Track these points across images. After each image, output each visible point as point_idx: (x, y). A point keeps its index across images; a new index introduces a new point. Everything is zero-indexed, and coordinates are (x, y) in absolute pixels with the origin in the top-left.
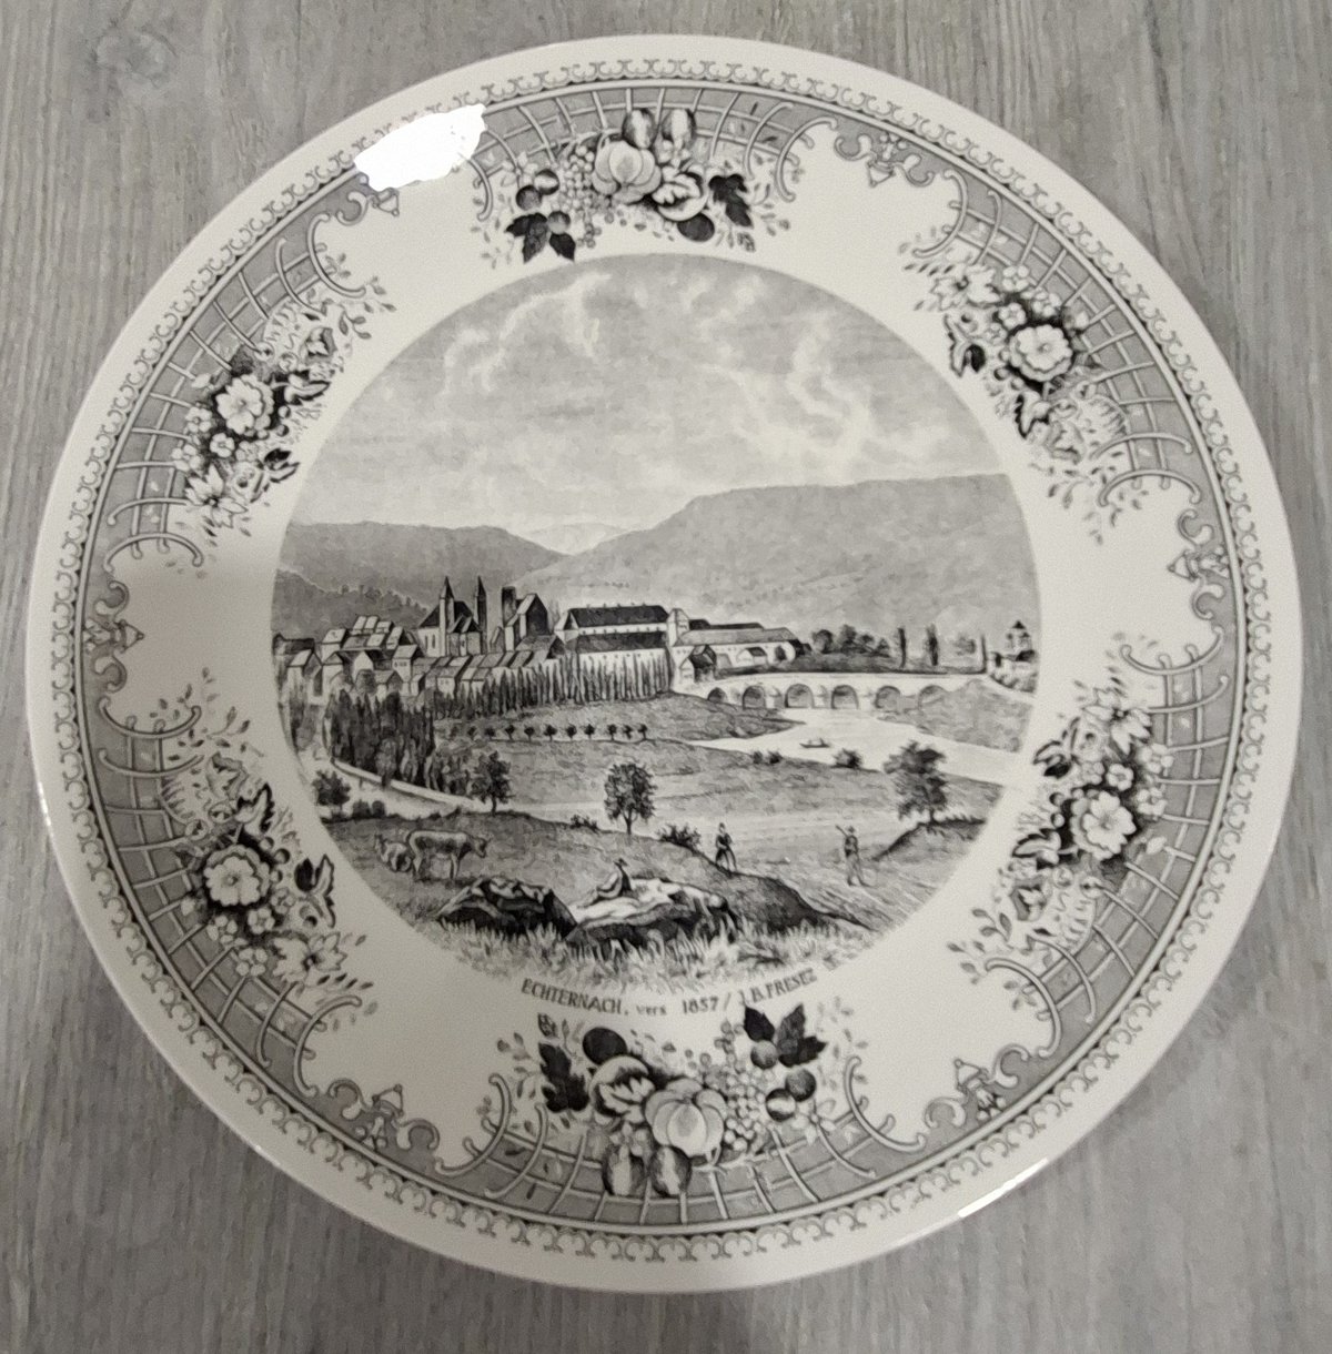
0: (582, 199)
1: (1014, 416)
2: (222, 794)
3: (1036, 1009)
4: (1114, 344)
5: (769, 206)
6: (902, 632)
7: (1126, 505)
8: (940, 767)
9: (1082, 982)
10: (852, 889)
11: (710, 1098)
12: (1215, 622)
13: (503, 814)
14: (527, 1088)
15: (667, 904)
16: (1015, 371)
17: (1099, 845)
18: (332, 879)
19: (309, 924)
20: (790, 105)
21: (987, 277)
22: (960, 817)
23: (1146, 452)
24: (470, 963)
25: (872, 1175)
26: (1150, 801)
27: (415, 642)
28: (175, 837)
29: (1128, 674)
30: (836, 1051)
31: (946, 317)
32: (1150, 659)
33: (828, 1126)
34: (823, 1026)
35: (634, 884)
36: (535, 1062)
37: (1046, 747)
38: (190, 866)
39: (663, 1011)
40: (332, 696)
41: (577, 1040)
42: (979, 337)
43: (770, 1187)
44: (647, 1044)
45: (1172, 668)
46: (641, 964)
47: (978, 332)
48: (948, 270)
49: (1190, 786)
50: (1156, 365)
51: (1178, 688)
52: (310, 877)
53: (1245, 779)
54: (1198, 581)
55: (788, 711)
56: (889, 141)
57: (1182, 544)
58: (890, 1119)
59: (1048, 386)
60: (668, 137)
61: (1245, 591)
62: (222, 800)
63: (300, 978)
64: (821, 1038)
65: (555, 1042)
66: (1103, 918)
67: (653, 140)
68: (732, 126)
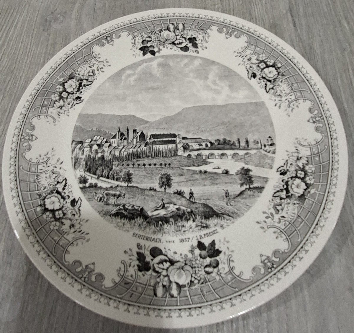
0: (157, 43)
1: (264, 88)
2: (53, 180)
3: (283, 239)
4: (288, 70)
5: (202, 44)
6: (239, 139)
7: (295, 107)
8: (251, 173)
9: (296, 230)
10: (228, 206)
11: (188, 268)
12: (321, 133)
13: (130, 186)
14: (132, 265)
15: (175, 211)
16: (264, 78)
17: (297, 192)
18: (81, 204)
19: (73, 216)
20: (207, 22)
21: (256, 57)
22: (257, 186)
23: (299, 94)
24: (118, 228)
25: (237, 290)
26: (310, 179)
27: (109, 142)
28: (38, 190)
29: (300, 148)
30: (225, 253)
31: (246, 67)
32: (305, 143)
33: (223, 275)
34: (221, 246)
35: (166, 205)
36: (135, 257)
37: (280, 168)
38: (41, 198)
39: (174, 242)
40: (86, 156)
41: (148, 251)
42: (254, 71)
43: (205, 294)
44: (169, 252)
45: (311, 145)
46: (168, 228)
47: (254, 70)
48: (246, 56)
49: (320, 175)
50: (299, 74)
51: (314, 150)
52: (75, 203)
53: (335, 171)
54: (316, 123)
55: (209, 159)
56: (230, 29)
57: (311, 115)
58: (241, 272)
59: (272, 81)
60: (178, 29)
61: (328, 124)
62: (53, 182)
63: (68, 231)
64: (220, 249)
65: (141, 251)
66: (300, 212)
67: (175, 30)
68: (193, 27)
